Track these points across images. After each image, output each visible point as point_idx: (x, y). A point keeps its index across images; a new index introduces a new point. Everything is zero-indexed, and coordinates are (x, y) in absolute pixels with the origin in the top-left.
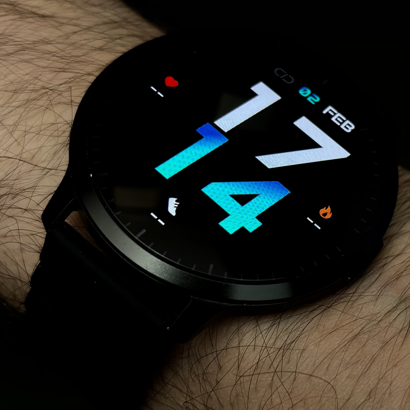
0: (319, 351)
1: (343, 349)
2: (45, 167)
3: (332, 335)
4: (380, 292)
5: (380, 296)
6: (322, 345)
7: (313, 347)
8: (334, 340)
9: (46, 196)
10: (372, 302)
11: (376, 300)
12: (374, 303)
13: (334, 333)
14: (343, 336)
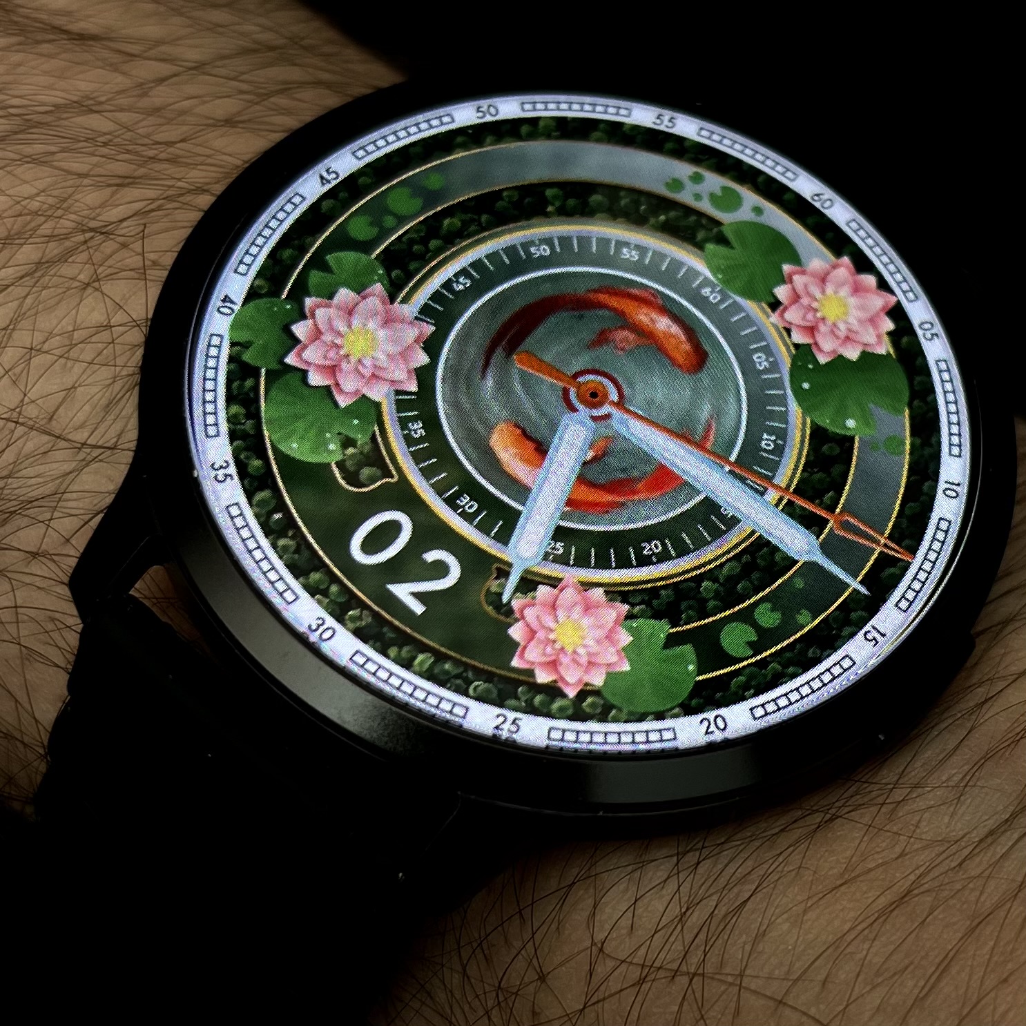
0: (801, 939)
1: (866, 932)
2: (83, 442)
3: (838, 895)
4: (968, 778)
5: (967, 789)
6: (809, 923)
7: (786, 926)
8: (841, 908)
9: (87, 518)
10: (947, 805)
11: (956, 801)
12: (952, 809)
13: (843, 888)
14: (867, 898)
